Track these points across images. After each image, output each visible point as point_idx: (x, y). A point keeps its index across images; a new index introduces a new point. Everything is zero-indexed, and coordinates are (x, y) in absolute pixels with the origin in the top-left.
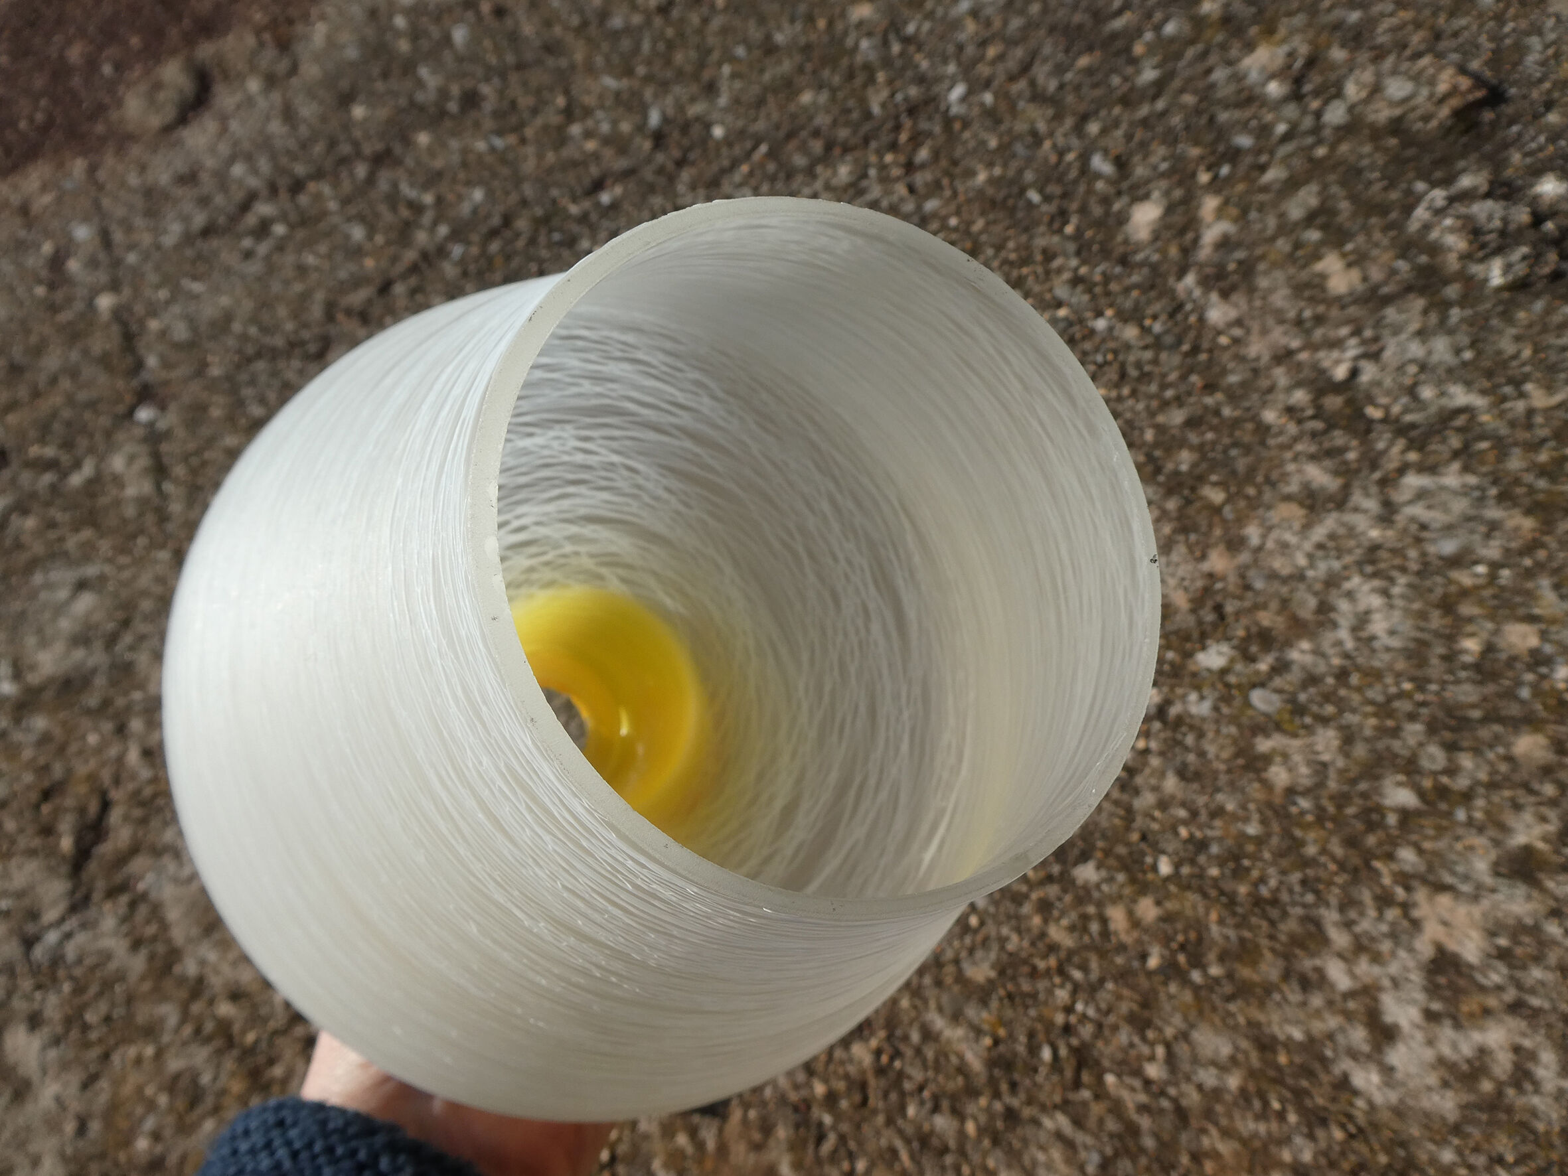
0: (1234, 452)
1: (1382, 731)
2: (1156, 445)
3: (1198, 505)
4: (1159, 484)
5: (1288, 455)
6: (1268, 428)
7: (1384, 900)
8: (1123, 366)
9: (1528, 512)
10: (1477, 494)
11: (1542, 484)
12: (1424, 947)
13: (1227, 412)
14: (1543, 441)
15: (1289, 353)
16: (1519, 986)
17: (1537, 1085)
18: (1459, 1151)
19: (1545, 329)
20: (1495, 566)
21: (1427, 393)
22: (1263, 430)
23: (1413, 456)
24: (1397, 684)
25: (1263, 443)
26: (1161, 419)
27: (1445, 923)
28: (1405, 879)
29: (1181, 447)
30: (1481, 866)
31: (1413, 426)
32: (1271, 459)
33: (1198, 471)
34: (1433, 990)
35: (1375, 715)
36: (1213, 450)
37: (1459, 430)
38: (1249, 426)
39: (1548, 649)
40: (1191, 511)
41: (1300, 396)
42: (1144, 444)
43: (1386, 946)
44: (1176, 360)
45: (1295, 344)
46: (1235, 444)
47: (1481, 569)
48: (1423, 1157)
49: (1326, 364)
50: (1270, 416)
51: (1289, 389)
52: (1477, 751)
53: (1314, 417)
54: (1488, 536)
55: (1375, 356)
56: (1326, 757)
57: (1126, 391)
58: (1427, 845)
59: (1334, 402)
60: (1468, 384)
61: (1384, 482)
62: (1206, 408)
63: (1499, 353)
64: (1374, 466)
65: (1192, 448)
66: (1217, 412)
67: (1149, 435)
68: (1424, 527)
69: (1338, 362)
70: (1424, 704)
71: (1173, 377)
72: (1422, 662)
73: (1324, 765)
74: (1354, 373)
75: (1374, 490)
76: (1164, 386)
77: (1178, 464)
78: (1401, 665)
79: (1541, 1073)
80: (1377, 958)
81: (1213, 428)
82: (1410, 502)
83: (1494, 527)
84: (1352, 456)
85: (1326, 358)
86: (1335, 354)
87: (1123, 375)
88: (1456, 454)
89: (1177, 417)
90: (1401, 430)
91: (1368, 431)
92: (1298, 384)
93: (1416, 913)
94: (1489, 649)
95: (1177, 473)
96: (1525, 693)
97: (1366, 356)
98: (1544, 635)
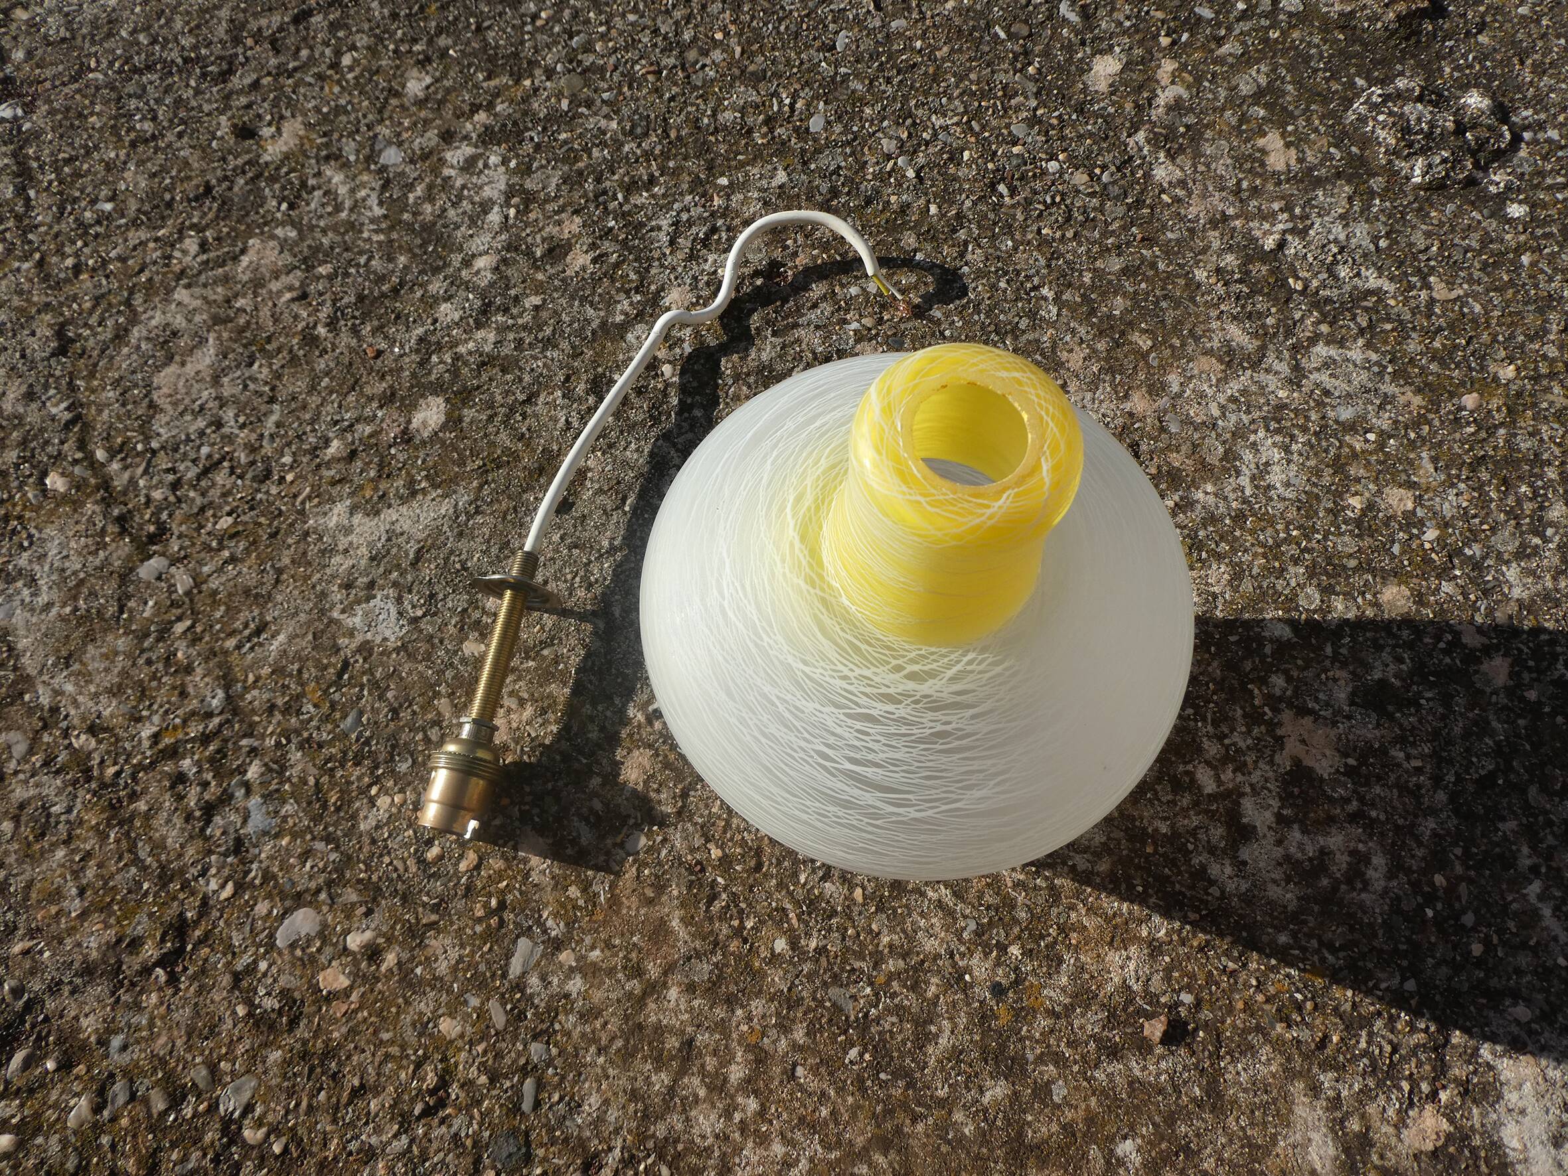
0: (1164, 304)
1: (1268, 571)
2: (1093, 287)
3: (1126, 348)
4: (1092, 325)
5: (1214, 313)
6: (1199, 285)
7: (1254, 718)
8: (1069, 210)
9: (1418, 391)
10: (1376, 369)
11: (1434, 367)
12: (1284, 761)
13: (1161, 266)
14: (1440, 329)
15: (1225, 218)
16: (1361, 799)
17: (1366, 885)
18: (1294, 935)
19: (1453, 230)
20: (1384, 436)
21: (1343, 272)
22: (1193, 286)
23: (1324, 328)
24: (1287, 530)
25: (1192, 299)
26: (1099, 264)
27: (1303, 742)
28: (1273, 701)
29: (1116, 293)
30: (1341, 695)
31: (1328, 300)
32: (1197, 316)
33: (1129, 318)
34: (1286, 798)
35: (1264, 556)
36: (1146, 300)
37: (1366, 309)
38: (1181, 281)
39: (1420, 513)
40: (1119, 353)
41: (1230, 260)
42: (1082, 285)
43: (1250, 759)
44: (1120, 210)
45: (1231, 211)
46: (1165, 297)
47: (1371, 437)
48: (1265, 938)
49: (1257, 233)
50: (1200, 275)
51: (1221, 253)
52: (1348, 595)
53: (1240, 281)
54: (1381, 407)
55: (1303, 233)
56: (1216, 589)
57: (1070, 234)
58: (1295, 674)
59: (1260, 270)
60: (1380, 270)
61: (1295, 348)
62: (1143, 259)
63: (1411, 245)
64: (1289, 333)
65: (1125, 295)
66: (1153, 265)
67: (1087, 278)
68: (1327, 393)
69: (1267, 233)
70: (1306, 550)
71: (1115, 226)
72: (1311, 513)
73: (1215, 596)
74: (1281, 245)
75: (1286, 354)
76: (1105, 234)
77: (1111, 309)
78: (1292, 514)
79: (1371, 873)
80: (1241, 768)
81: (1146, 279)
82: (1318, 370)
83: (1387, 400)
84: (1270, 321)
85: (1257, 228)
86: (1266, 226)
87: (1068, 219)
88: (1362, 331)
89: (1115, 264)
90: (1318, 303)
91: (1287, 301)
92: (1230, 249)
93: (1279, 732)
94: (1370, 506)
95: (1110, 316)
96: (1396, 549)
97: (1292, 231)
98: (1418, 500)
